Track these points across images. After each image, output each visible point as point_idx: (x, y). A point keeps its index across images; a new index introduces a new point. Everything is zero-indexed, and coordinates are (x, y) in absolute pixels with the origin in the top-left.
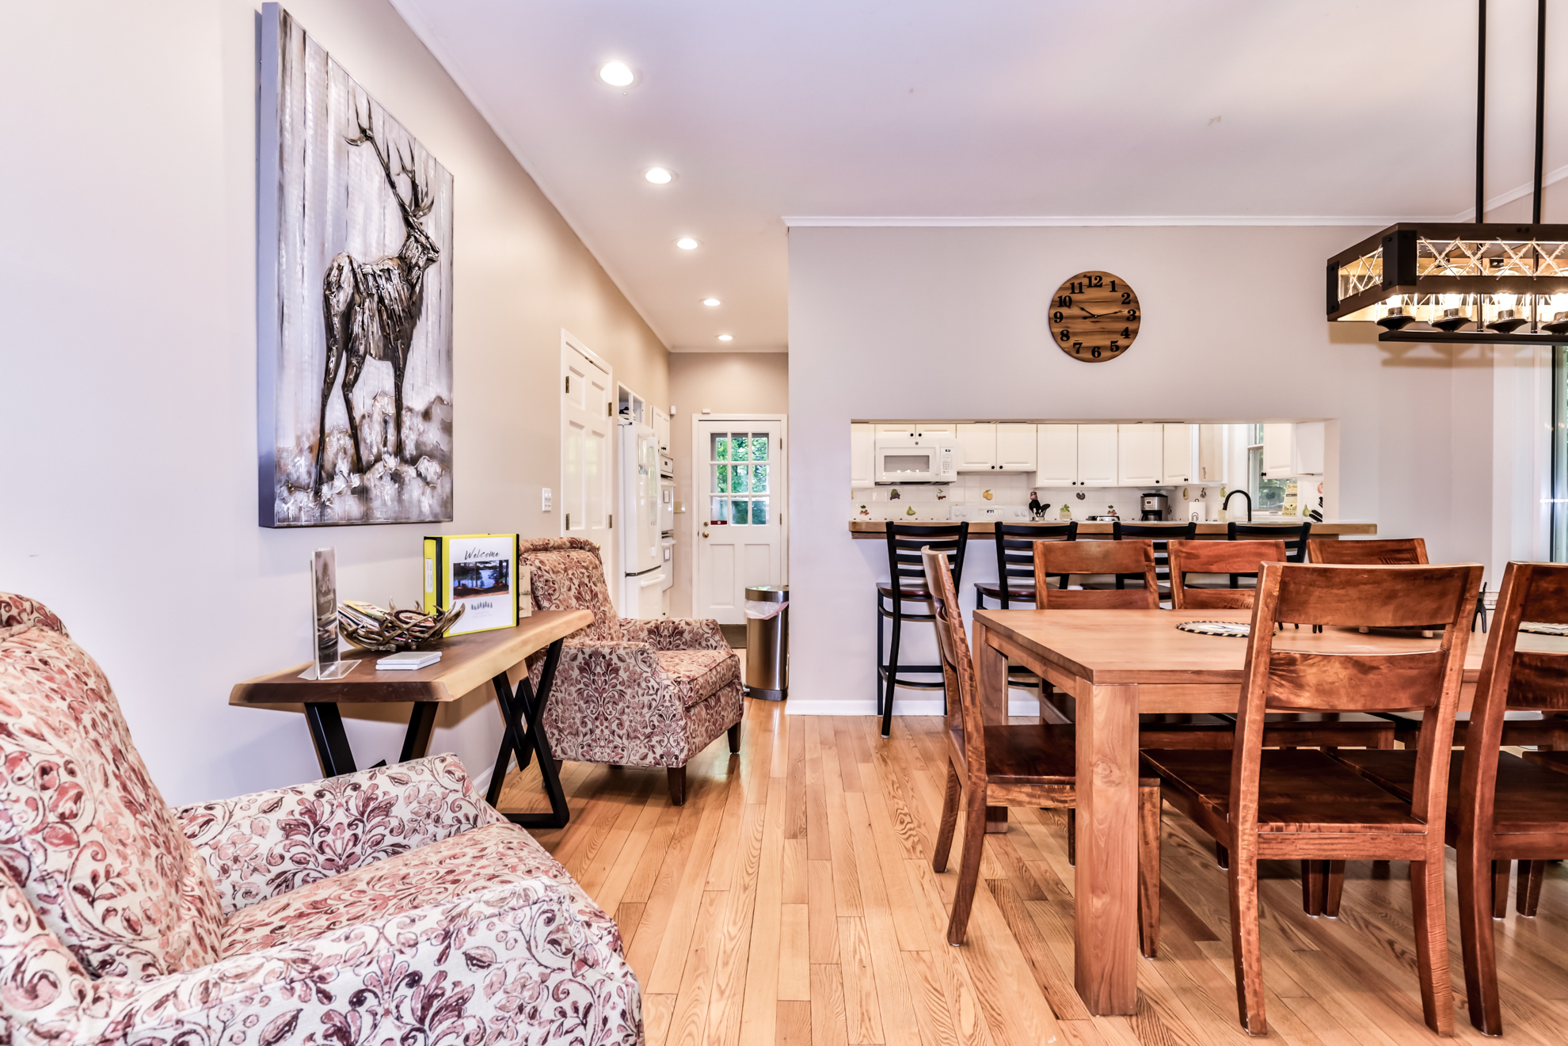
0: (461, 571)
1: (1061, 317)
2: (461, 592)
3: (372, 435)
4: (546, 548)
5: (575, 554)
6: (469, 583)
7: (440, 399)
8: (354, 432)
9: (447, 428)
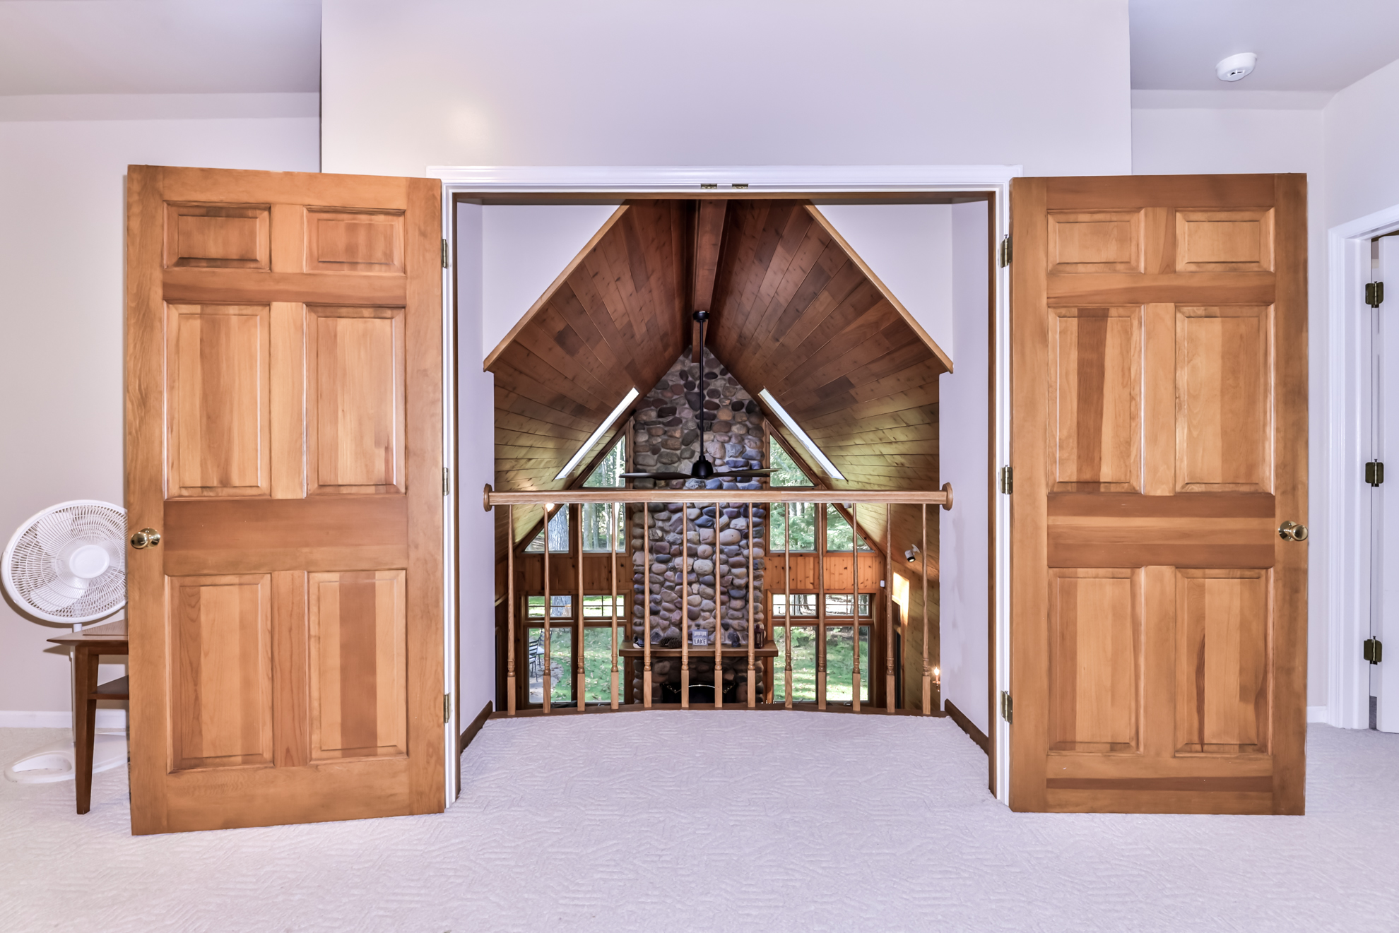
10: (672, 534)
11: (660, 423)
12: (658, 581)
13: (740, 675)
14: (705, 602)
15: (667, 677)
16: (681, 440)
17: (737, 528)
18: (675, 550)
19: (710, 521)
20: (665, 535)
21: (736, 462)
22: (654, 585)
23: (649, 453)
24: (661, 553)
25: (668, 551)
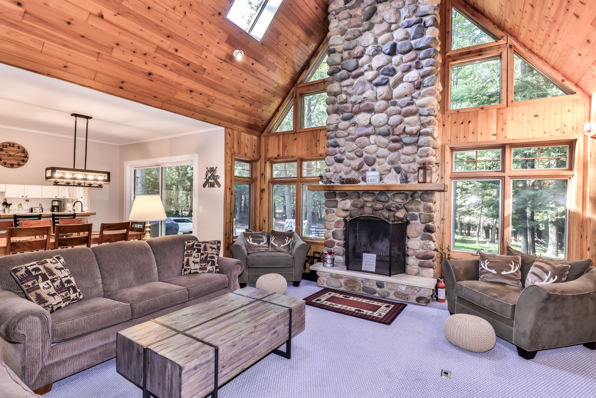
10: (354, 96)
11: (346, 8)
12: (343, 135)
13: (410, 213)
14: (380, 149)
15: (348, 213)
16: (362, 18)
17: (410, 80)
18: (355, 108)
19: (386, 79)
20: (349, 98)
21: (408, 22)
22: (341, 139)
23: (339, 36)
24: (345, 112)
25: (350, 110)
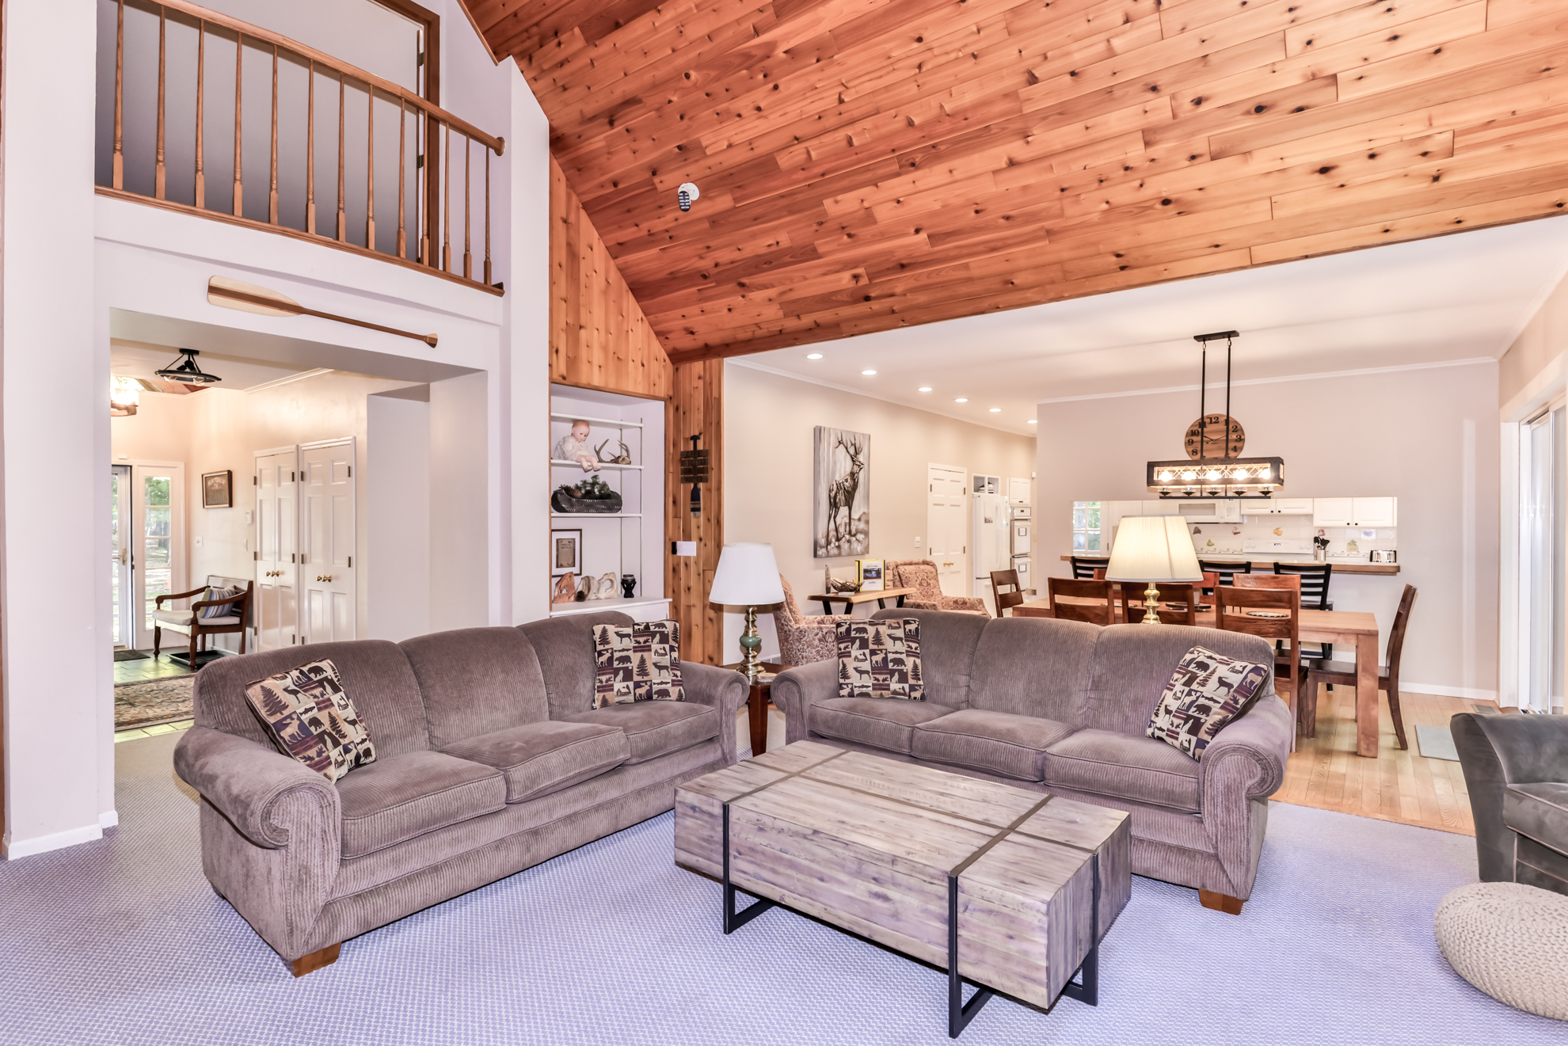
0: (866, 571)
1: (1193, 442)
2: (866, 578)
3: (842, 530)
4: (911, 564)
5: (922, 567)
6: (868, 575)
7: (864, 513)
8: (837, 530)
9: (867, 522)
